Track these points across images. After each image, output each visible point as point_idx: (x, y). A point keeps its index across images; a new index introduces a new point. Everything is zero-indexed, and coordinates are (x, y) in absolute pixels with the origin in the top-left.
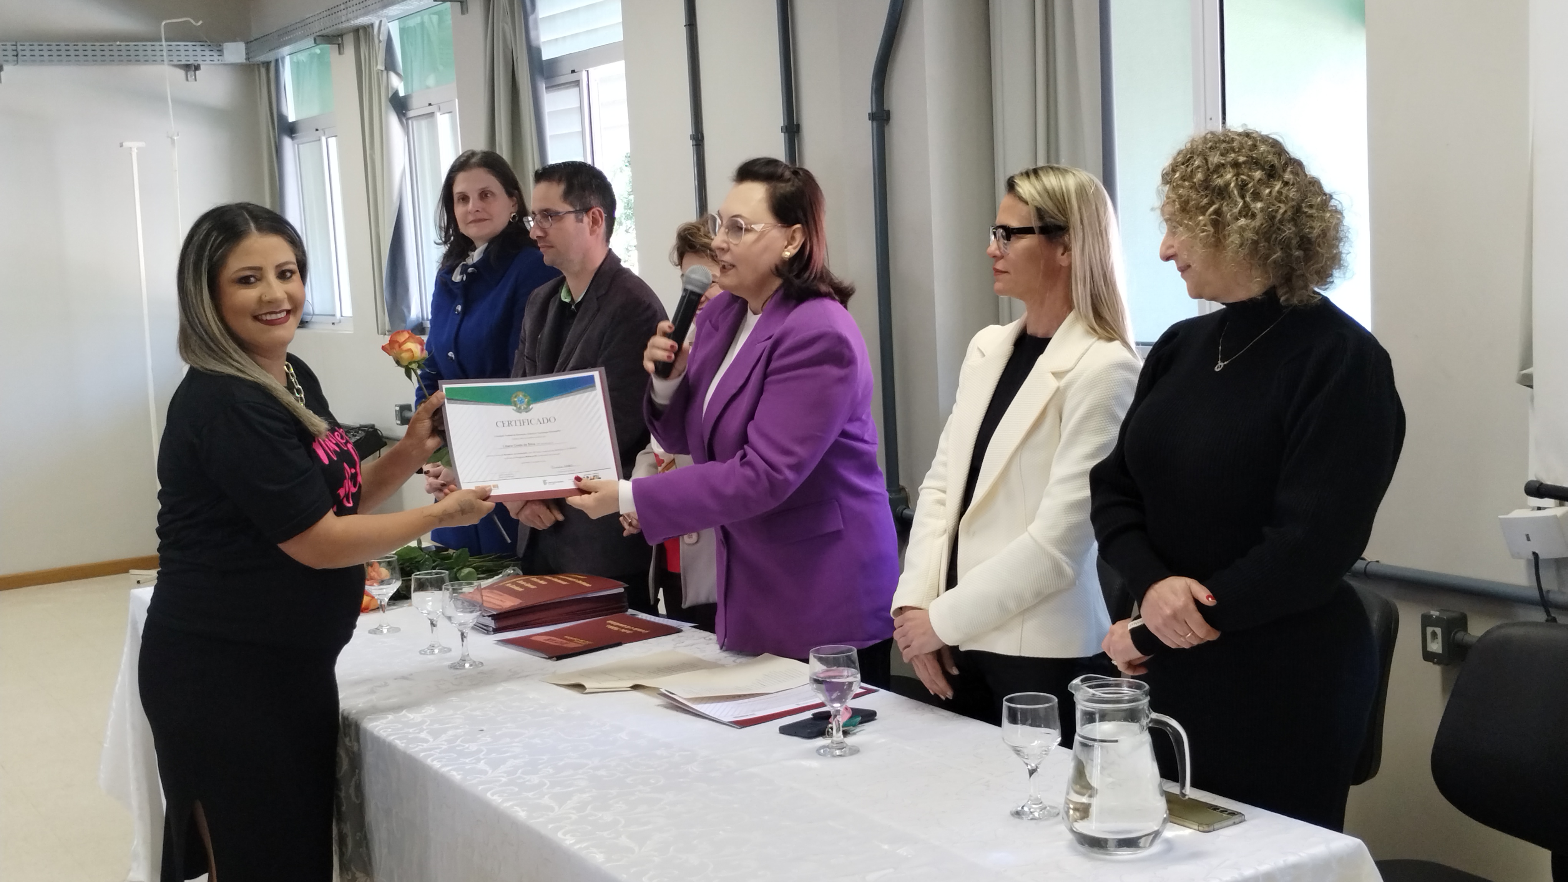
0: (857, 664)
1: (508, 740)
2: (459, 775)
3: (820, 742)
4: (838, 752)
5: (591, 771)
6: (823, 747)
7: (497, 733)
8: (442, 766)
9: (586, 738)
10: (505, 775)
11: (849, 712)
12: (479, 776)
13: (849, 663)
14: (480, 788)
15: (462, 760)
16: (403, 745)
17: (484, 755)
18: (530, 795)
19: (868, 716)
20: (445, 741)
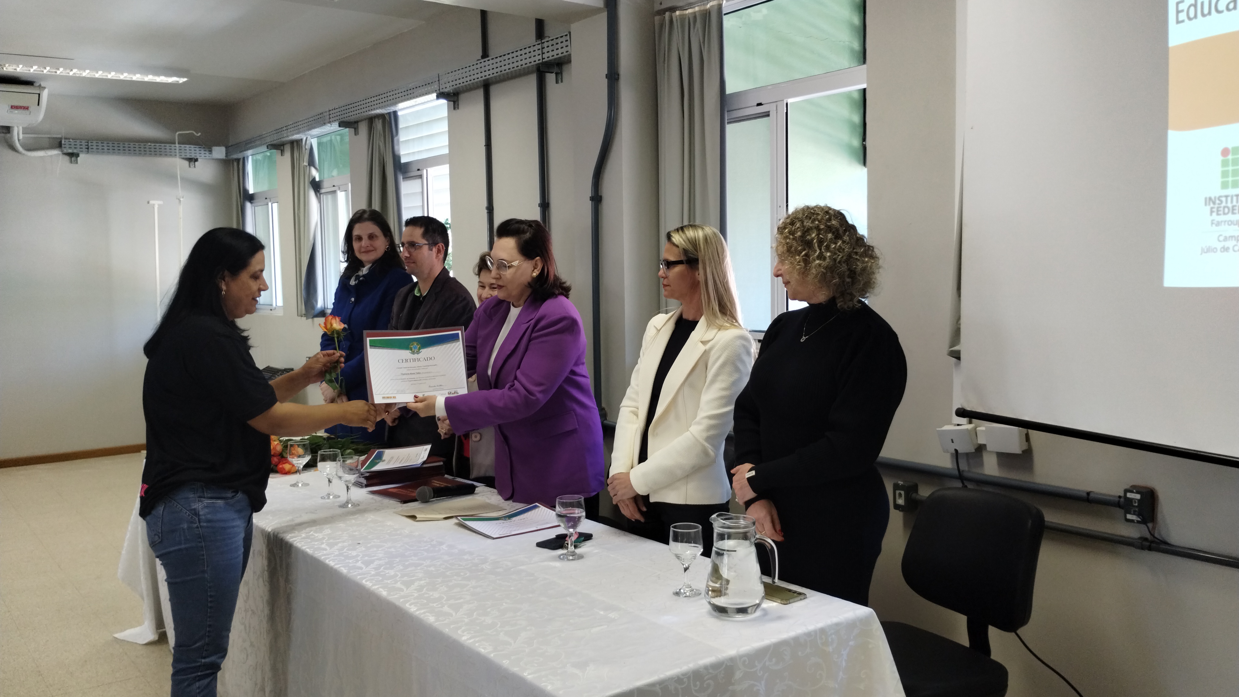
0: (584, 506)
1: (375, 549)
2: (345, 569)
3: (560, 552)
4: (571, 558)
5: (425, 568)
6: (562, 554)
7: (368, 545)
8: (336, 564)
9: (422, 548)
10: (373, 570)
11: (577, 535)
12: (358, 570)
13: (579, 505)
14: (359, 577)
15: (347, 561)
16: (311, 552)
17: (360, 558)
18: (389, 582)
19: (587, 537)
20: (337, 549)
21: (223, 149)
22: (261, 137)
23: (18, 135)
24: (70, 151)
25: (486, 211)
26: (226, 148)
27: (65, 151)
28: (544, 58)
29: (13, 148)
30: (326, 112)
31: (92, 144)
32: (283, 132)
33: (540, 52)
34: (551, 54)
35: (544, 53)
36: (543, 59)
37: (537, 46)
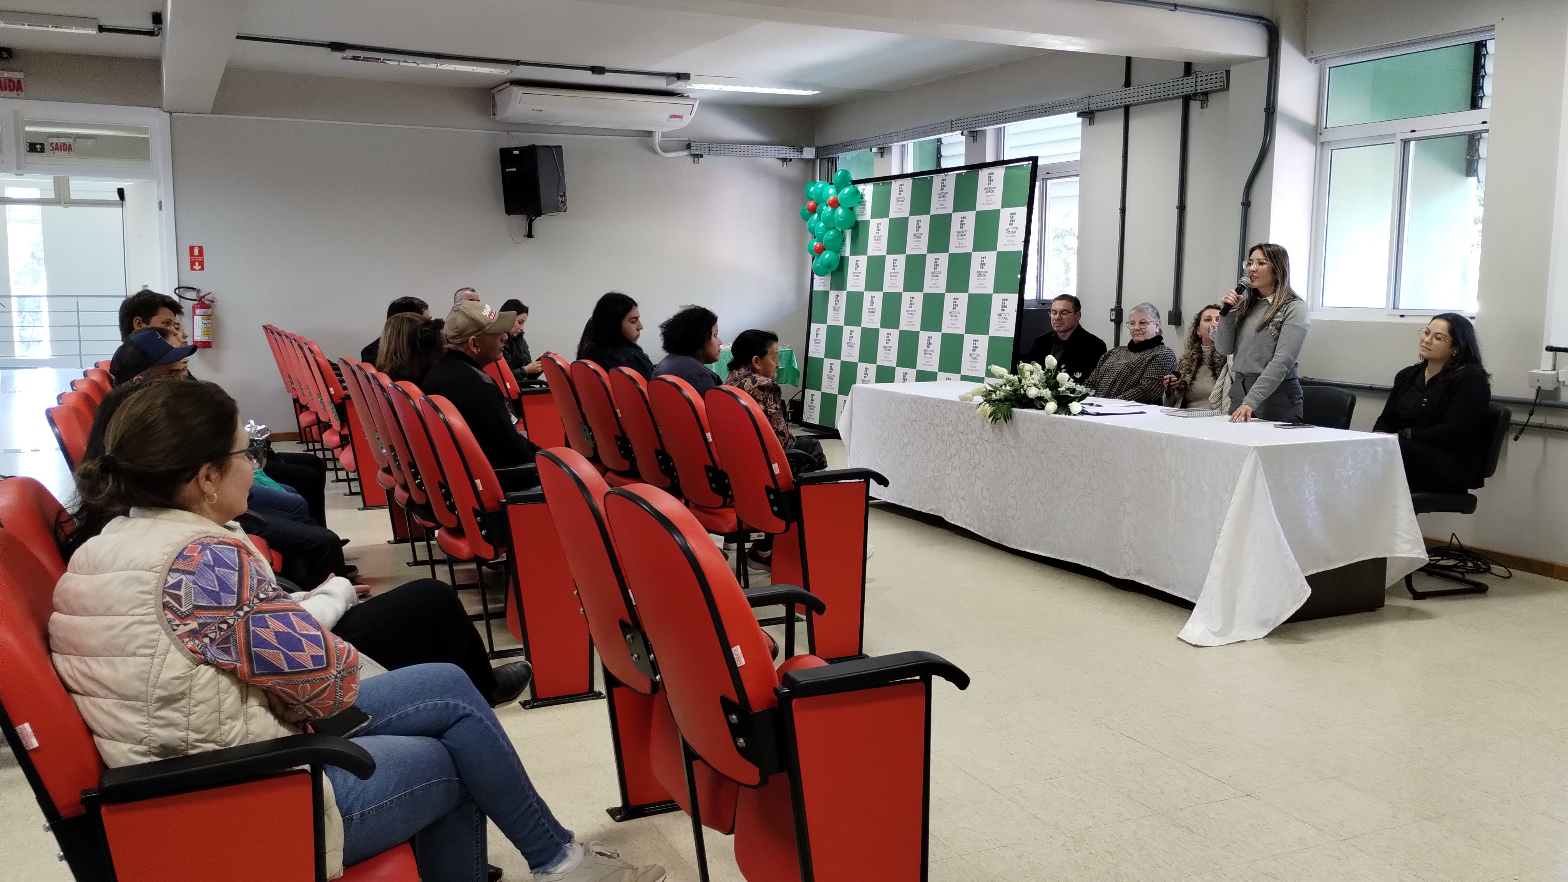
21: (813, 149)
22: (864, 140)
23: (657, 138)
24: (697, 153)
25: (1119, 211)
26: (817, 149)
27: (693, 152)
29: (654, 151)
30: (948, 122)
31: (713, 146)
32: (892, 137)
33: (1193, 84)
34: (1203, 87)
35: (1197, 85)
36: (1196, 90)
37: (1191, 80)
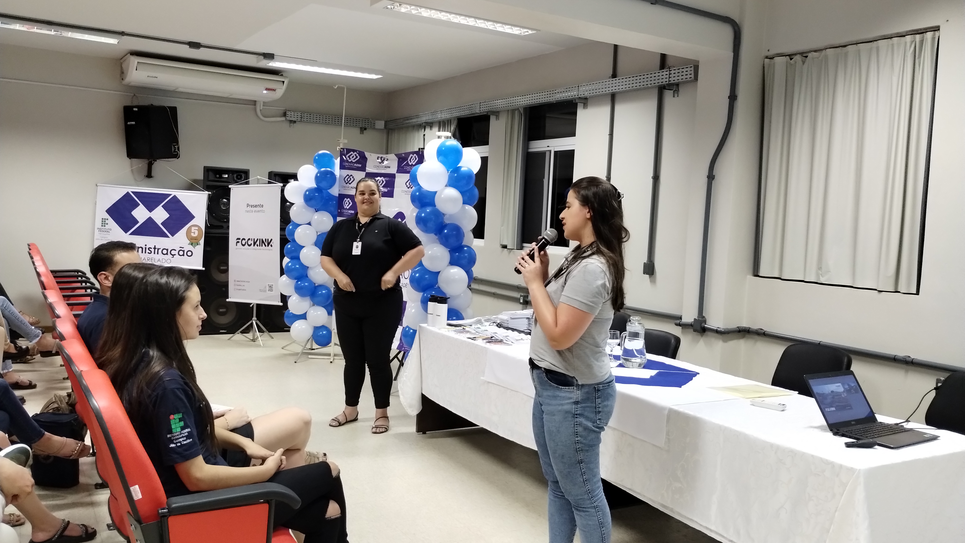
21: (383, 123)
22: (418, 116)
23: (259, 106)
24: (292, 119)
26: (386, 122)
27: (288, 118)
28: (671, 81)
29: (257, 116)
30: (477, 104)
31: (304, 115)
32: (437, 115)
33: (668, 76)
34: (676, 78)
35: (671, 77)
36: (669, 81)
37: (665, 72)
